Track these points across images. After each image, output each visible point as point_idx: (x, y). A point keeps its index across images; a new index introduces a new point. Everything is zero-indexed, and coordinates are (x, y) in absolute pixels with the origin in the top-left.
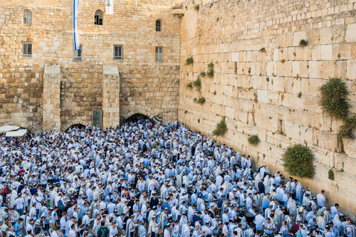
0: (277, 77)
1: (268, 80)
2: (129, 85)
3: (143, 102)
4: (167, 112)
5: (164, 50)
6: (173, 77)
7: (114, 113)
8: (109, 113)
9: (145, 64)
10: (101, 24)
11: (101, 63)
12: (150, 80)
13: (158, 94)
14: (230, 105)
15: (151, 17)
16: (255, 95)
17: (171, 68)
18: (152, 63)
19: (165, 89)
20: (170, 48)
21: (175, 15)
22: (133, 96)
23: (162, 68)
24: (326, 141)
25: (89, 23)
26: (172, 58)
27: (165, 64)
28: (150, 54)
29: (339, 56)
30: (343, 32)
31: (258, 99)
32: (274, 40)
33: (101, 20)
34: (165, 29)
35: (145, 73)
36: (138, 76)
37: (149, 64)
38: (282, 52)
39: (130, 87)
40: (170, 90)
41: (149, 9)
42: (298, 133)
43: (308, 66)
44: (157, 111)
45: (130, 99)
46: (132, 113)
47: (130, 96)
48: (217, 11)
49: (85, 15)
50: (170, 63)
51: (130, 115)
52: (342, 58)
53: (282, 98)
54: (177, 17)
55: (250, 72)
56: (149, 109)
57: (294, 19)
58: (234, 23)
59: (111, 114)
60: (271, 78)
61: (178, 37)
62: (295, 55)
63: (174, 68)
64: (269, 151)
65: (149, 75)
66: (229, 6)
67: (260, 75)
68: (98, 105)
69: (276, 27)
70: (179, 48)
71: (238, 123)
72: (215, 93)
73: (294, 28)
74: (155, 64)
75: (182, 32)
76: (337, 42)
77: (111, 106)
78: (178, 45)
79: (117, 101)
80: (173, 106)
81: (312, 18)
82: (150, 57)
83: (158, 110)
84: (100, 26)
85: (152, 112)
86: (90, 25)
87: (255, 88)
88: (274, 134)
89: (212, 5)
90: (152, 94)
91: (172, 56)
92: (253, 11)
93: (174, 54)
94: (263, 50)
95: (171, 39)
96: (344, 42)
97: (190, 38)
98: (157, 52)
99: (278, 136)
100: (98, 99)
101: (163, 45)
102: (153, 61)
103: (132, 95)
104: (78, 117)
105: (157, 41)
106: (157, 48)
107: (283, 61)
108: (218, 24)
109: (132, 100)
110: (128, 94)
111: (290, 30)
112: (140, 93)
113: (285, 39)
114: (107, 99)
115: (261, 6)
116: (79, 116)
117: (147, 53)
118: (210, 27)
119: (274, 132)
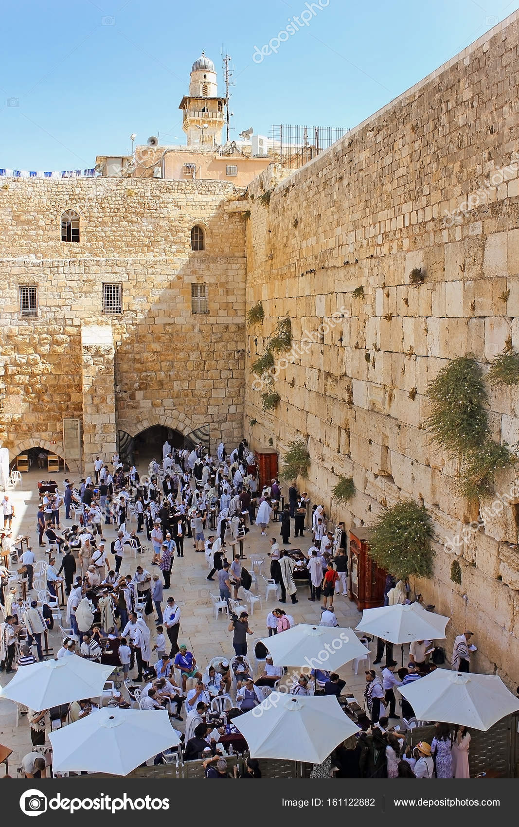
0: (381, 353)
1: (367, 357)
2: (137, 365)
3: (168, 402)
4: (220, 422)
5: (209, 289)
6: (231, 347)
7: (105, 426)
8: (94, 426)
9: (170, 321)
10: (77, 239)
11: (77, 322)
12: (181, 355)
13: (199, 384)
14: (313, 411)
15: (181, 219)
16: (348, 390)
17: (227, 327)
18: (184, 318)
19: (213, 373)
20: (222, 285)
21: (232, 214)
22: (146, 389)
23: (206, 329)
24: (451, 497)
25: (51, 239)
26: (227, 306)
27: (212, 320)
28: (179, 299)
29: (473, 308)
30: (480, 253)
31: (354, 399)
32: (375, 270)
33: (77, 231)
34: (211, 246)
35: (170, 340)
36: (156, 346)
37: (179, 320)
38: (388, 295)
39: (139, 371)
40: (225, 374)
41: (175, 202)
42: (410, 476)
43: (426, 330)
44: (198, 420)
45: (139, 395)
46: (146, 425)
47: (140, 389)
48: (295, 204)
49: (41, 223)
50: (223, 318)
51: (141, 428)
52: (478, 313)
53: (390, 400)
54: (236, 219)
55: (341, 340)
56: (182, 416)
57: (407, 224)
58: (320, 230)
59: (98, 427)
60: (372, 354)
61: (241, 261)
62: (407, 303)
63: (233, 328)
64: (368, 512)
65: (179, 345)
66: (312, 193)
67: (357, 347)
68: (75, 409)
69: (380, 240)
70: (242, 285)
71: (326, 451)
72: (292, 384)
73: (406, 243)
74: (191, 320)
75: (248, 251)
76: (471, 275)
77: (98, 411)
78: (240, 278)
79: (110, 400)
80: (232, 409)
81: (433, 219)
82: (180, 306)
83: (201, 417)
84: (75, 244)
85: (188, 422)
86: (52, 243)
87: (349, 375)
88: (376, 476)
89: (287, 190)
90: (186, 385)
91: (227, 304)
92: (346, 205)
93: (231, 298)
94: (359, 291)
95: (224, 266)
96: (481, 276)
97: (259, 263)
98: (194, 294)
99: (381, 482)
100: (75, 397)
101: (208, 279)
102: (187, 313)
103: (144, 387)
104: (36, 434)
105: (194, 272)
106: (194, 286)
107: (389, 317)
108: (297, 234)
109: (145, 398)
110: (137, 385)
111: (400, 247)
112: (161, 383)
113: (392, 268)
114: (89, 397)
115: (357, 194)
116: (38, 431)
117: (173, 298)
118: (285, 239)
119: (377, 473)
